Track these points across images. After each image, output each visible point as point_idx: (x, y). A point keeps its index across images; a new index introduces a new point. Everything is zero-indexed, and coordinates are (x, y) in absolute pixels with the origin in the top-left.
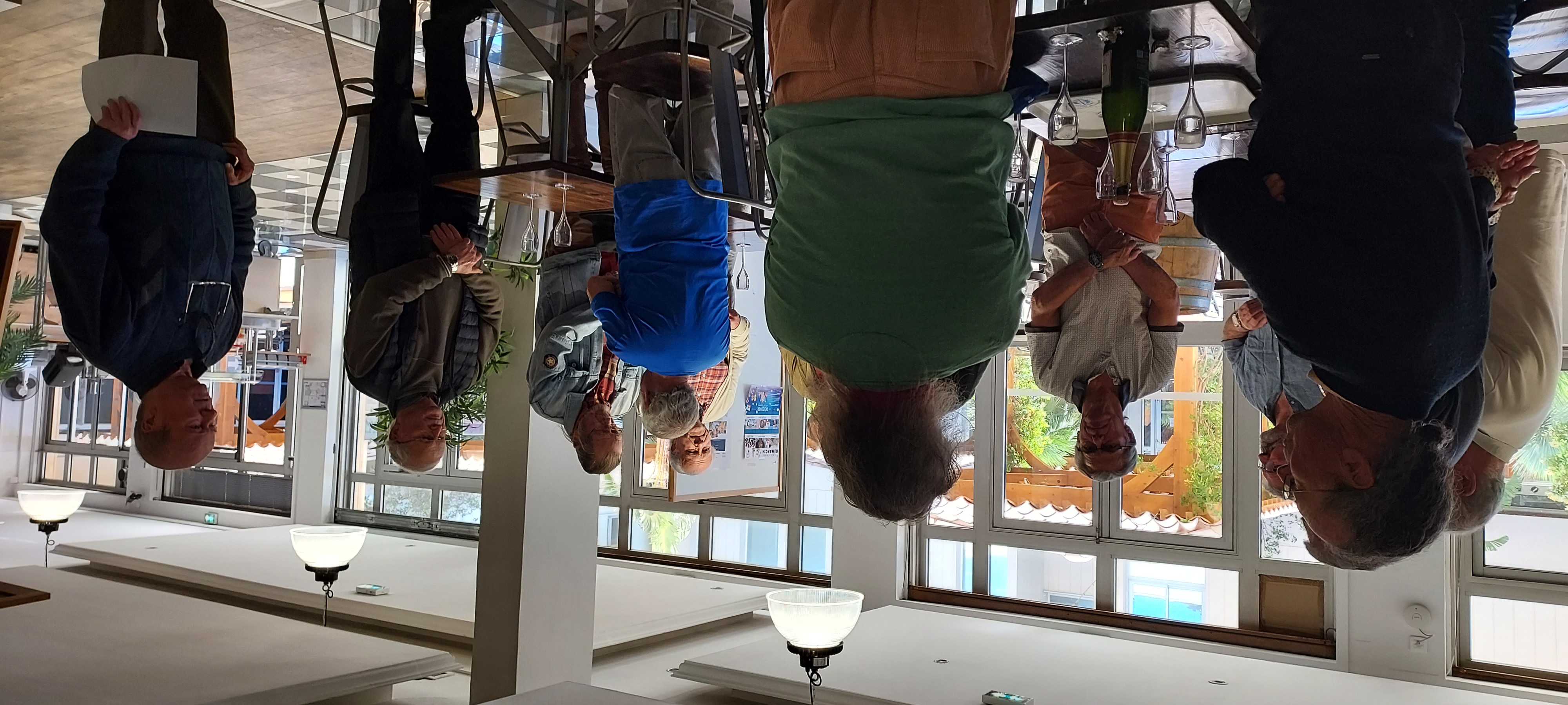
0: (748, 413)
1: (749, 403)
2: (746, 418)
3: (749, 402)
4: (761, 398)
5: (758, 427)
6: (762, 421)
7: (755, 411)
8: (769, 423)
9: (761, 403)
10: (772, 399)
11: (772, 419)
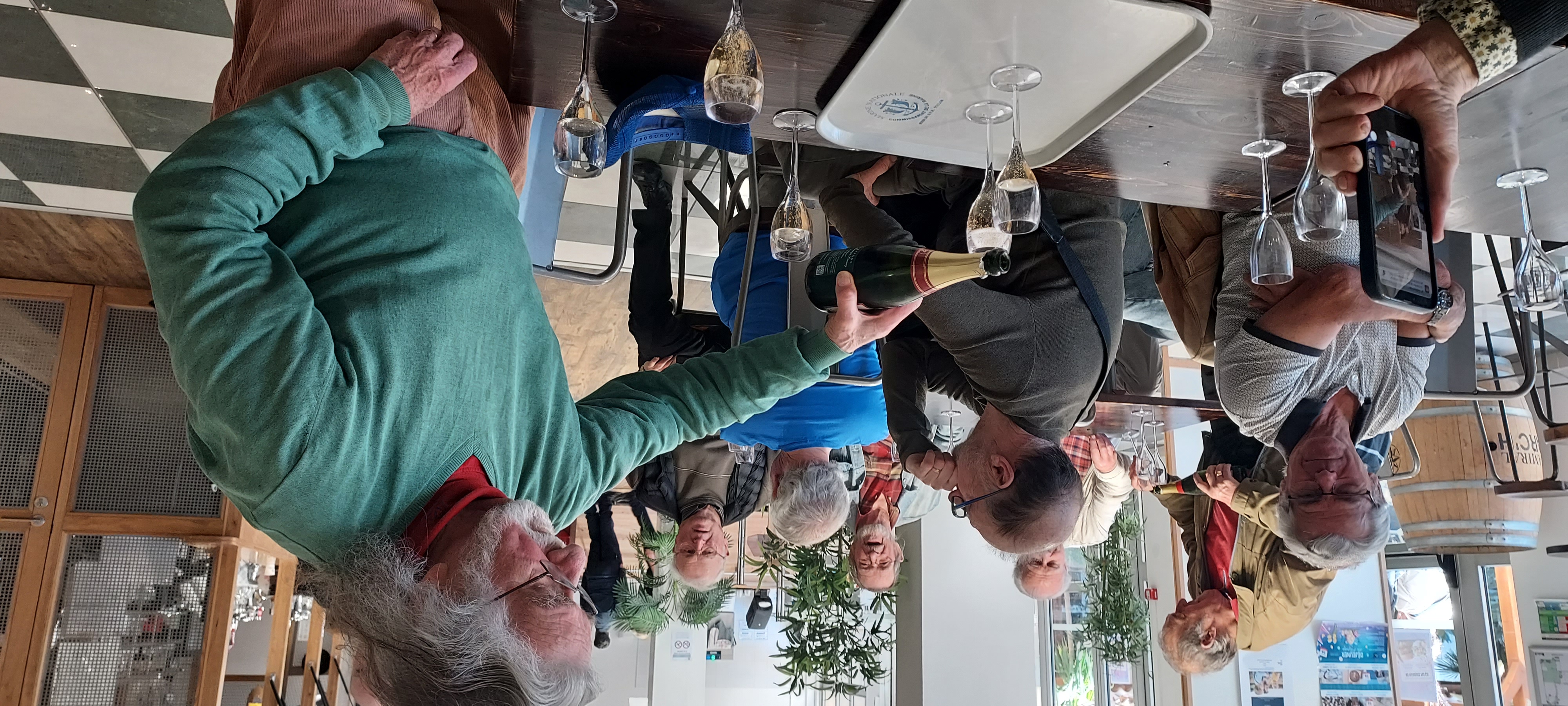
0: (1323, 660)
1: (1323, 647)
2: (1318, 668)
3: (1324, 644)
4: (1348, 638)
5: (1347, 681)
6: (1353, 672)
7: (1338, 658)
8: (1369, 675)
9: (1348, 646)
10: (1369, 639)
11: (1374, 670)
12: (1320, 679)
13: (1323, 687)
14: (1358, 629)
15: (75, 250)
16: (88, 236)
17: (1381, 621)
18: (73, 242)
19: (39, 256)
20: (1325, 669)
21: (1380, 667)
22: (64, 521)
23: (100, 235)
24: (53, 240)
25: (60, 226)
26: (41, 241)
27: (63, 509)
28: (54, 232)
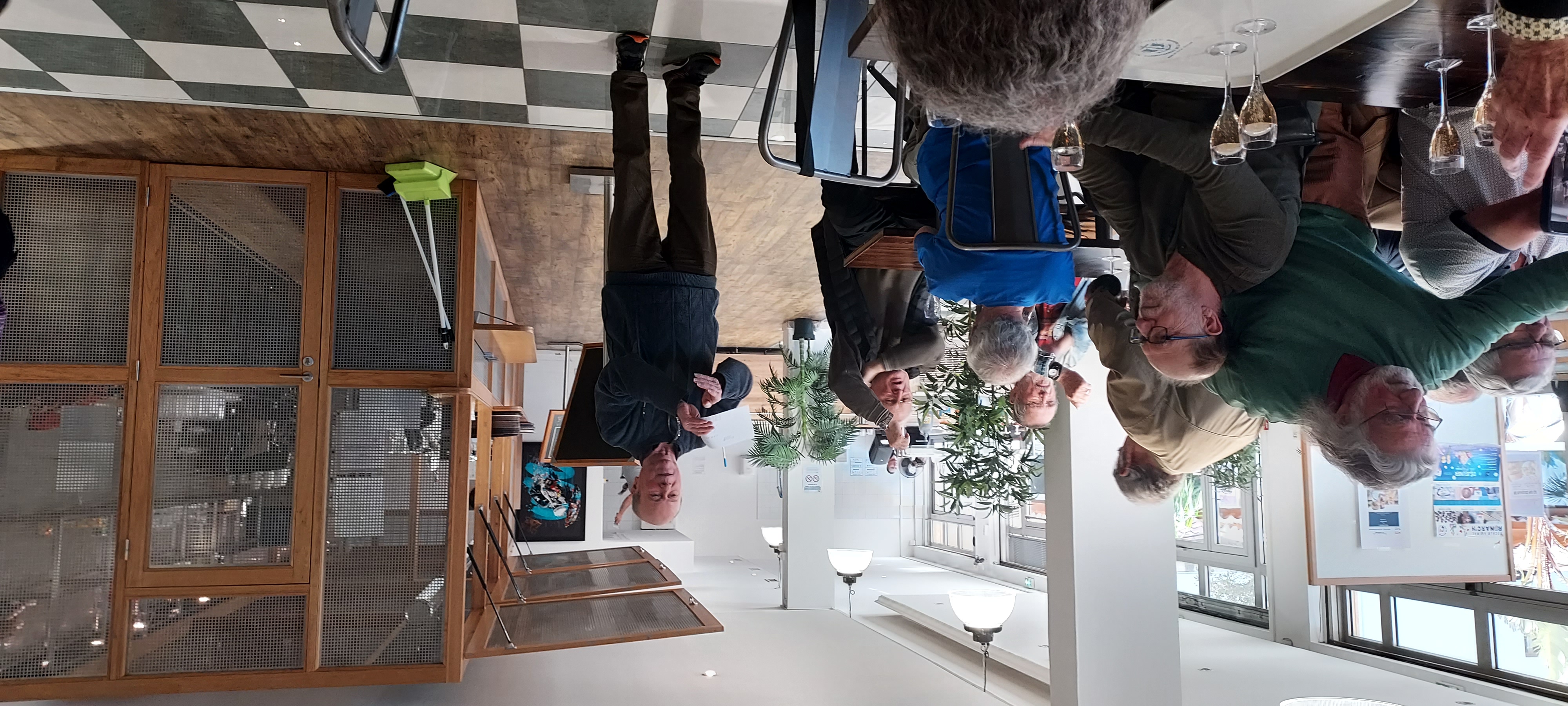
2: (1432, 485)
4: (1461, 459)
5: (1459, 497)
6: (1465, 489)
7: (1451, 476)
8: (1481, 492)
9: (1461, 466)
10: (1482, 460)
11: (1485, 487)
12: (1434, 495)
13: (1436, 502)
14: (1471, 450)
15: (322, 143)
16: (337, 132)
17: (1494, 443)
18: (322, 136)
19: (290, 150)
20: (1438, 487)
21: (1490, 485)
22: (328, 377)
23: (345, 130)
24: (306, 135)
25: (315, 124)
26: (296, 136)
27: (326, 367)
28: (310, 128)
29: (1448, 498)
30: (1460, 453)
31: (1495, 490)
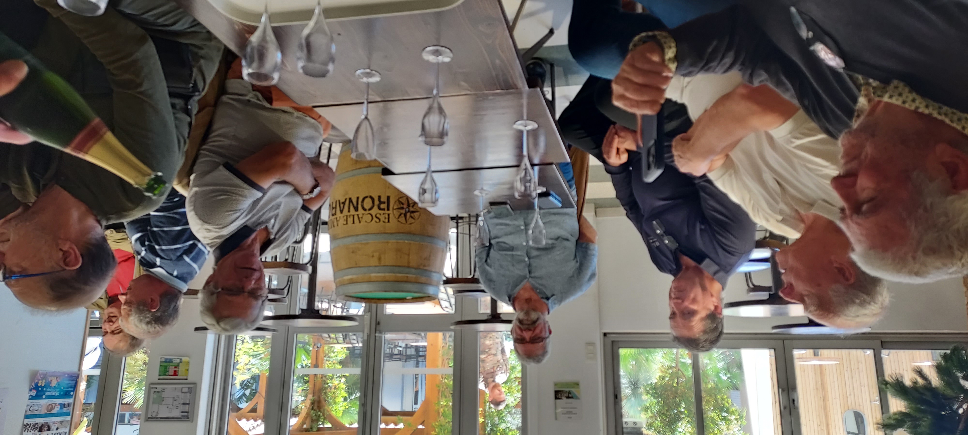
0: (32, 398)
1: (34, 389)
2: (28, 403)
3: (36, 387)
4: (52, 382)
5: (44, 411)
6: (49, 405)
7: (42, 396)
8: (59, 407)
9: (51, 387)
10: (65, 383)
11: (63, 403)
12: (26, 411)
13: (27, 417)
14: (60, 376)
17: (75, 369)
20: (31, 404)
21: (67, 401)
29: (36, 413)
30: (52, 378)
31: (69, 405)
